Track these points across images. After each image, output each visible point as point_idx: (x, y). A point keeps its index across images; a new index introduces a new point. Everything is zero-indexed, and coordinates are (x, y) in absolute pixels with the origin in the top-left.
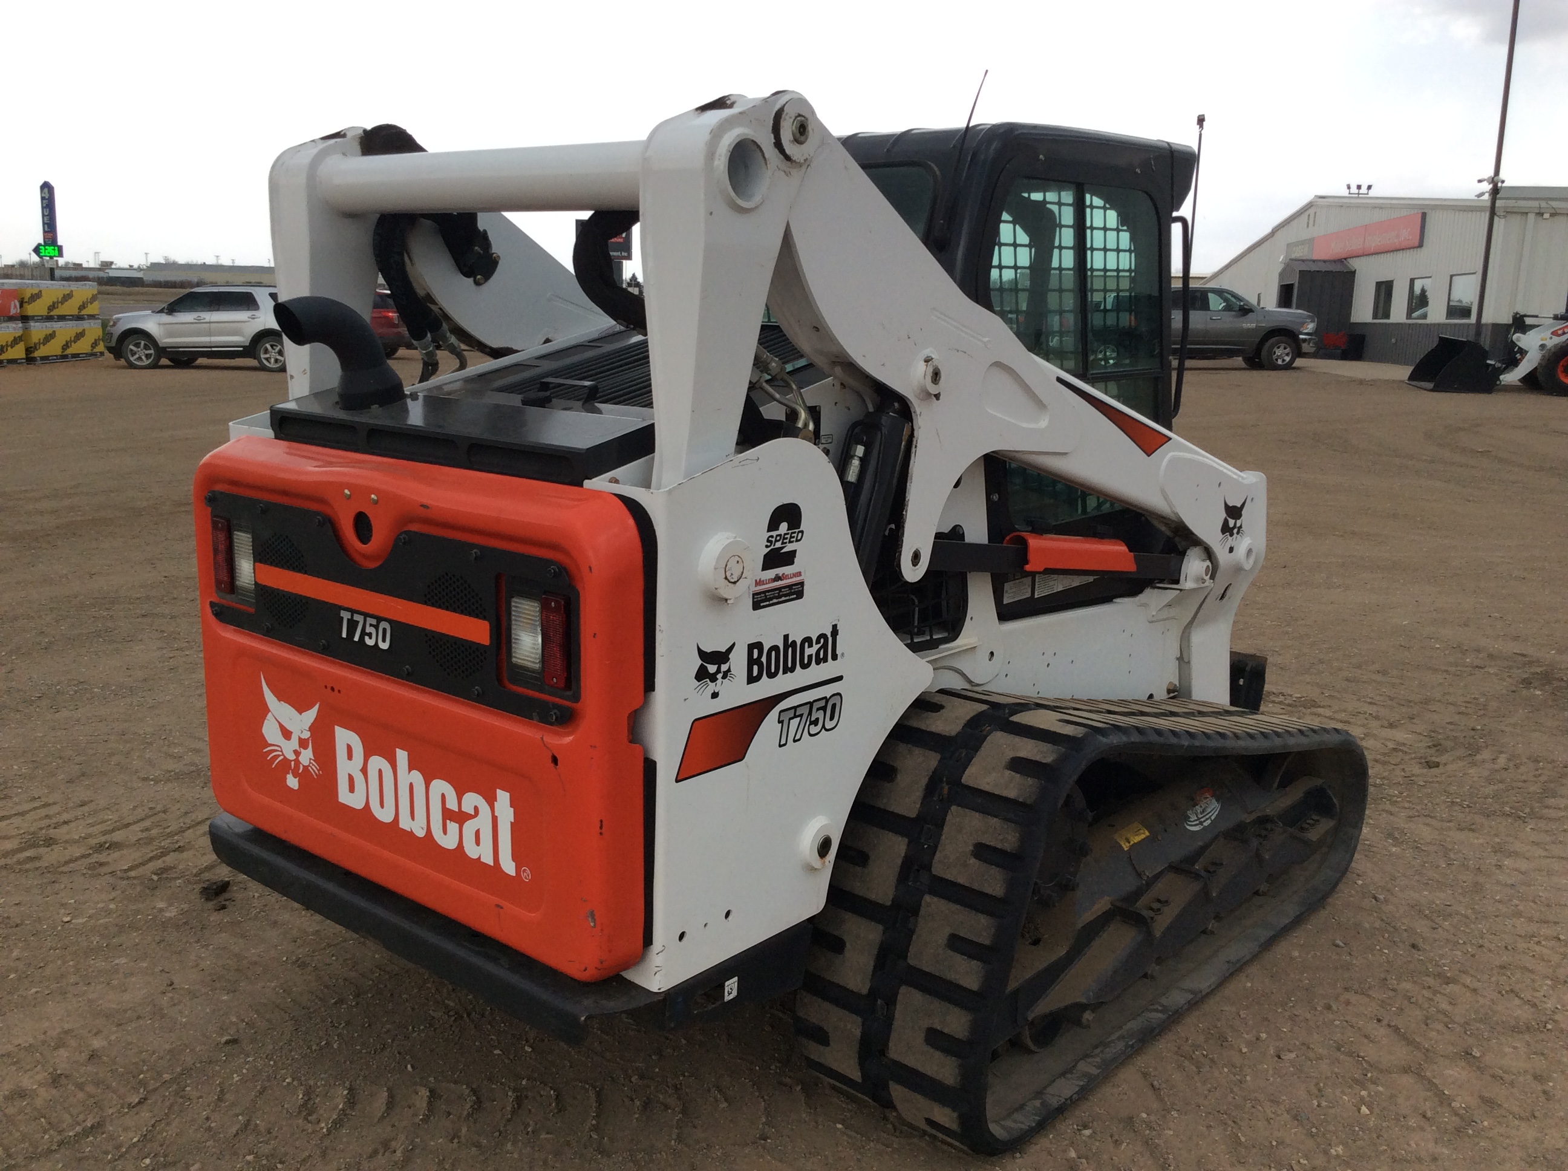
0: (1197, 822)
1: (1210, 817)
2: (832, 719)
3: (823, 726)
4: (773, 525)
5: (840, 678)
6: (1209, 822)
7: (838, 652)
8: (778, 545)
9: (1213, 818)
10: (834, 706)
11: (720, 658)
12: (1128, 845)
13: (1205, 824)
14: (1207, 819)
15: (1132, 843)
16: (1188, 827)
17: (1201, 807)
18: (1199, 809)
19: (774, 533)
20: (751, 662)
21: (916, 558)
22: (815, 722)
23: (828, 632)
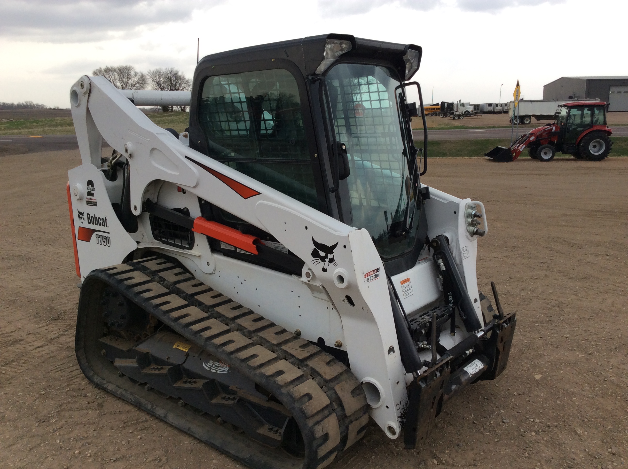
0: (210, 367)
1: (217, 371)
2: (108, 243)
3: (106, 244)
4: (88, 185)
5: (109, 233)
6: (215, 371)
7: (107, 225)
8: (90, 190)
9: (218, 372)
10: (108, 240)
11: (82, 214)
12: (176, 347)
13: (212, 370)
14: (215, 370)
15: (178, 348)
16: (204, 364)
17: (219, 364)
18: (217, 364)
19: (89, 187)
20: (88, 218)
21: (135, 208)
22: (104, 242)
23: (104, 218)
